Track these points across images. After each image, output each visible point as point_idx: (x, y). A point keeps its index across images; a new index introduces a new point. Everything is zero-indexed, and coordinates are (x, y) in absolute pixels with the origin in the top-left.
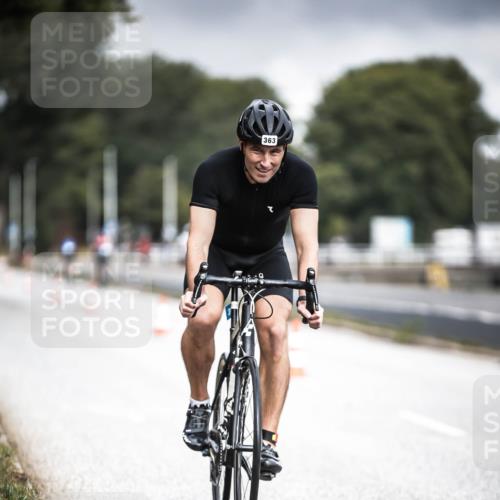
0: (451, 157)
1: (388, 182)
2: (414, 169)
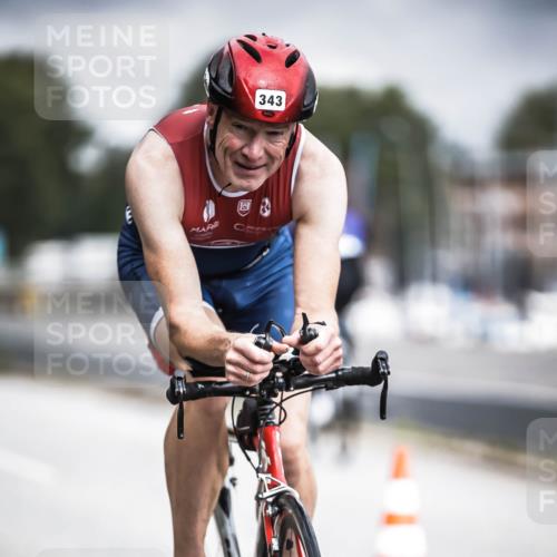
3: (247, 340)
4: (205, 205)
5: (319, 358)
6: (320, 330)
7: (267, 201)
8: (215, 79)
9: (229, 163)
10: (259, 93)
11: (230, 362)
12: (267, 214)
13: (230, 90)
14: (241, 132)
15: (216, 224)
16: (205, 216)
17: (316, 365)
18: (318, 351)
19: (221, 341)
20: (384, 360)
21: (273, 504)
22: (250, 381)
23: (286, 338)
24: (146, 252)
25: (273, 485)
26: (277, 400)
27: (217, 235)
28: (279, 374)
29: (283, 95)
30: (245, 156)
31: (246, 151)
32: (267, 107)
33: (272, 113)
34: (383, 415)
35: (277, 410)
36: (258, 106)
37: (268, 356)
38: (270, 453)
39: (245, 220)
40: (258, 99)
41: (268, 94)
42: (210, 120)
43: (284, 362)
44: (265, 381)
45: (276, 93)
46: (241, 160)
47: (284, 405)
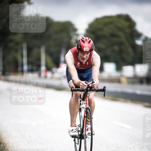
0: (127, 45)
1: (108, 52)
2: (116, 48)
3: (84, 82)
4: (78, 63)
5: (95, 86)
6: (95, 82)
7: (88, 62)
8: (78, 46)
9: (81, 58)
10: (84, 48)
11: (81, 85)
12: (88, 64)
13: (80, 47)
14: (82, 54)
15: (80, 66)
16: (78, 64)
17: (94, 87)
18: (95, 85)
19: (80, 82)
20: (105, 88)
21: (86, 109)
22: (83, 88)
23: (90, 82)
24: (69, 69)
25: (86, 106)
26: (88, 93)
27: (80, 67)
28: (89, 89)
29: (88, 48)
30: (83, 57)
31: (83, 56)
32: (86, 50)
33: (87, 51)
34: (104, 96)
35: (88, 94)
36: (84, 50)
37: (87, 85)
38: (86, 101)
39: (84, 65)
40: (84, 49)
41: (86, 48)
42: (77, 51)
43: (90, 87)
44: (86, 89)
45: (87, 48)
46: (82, 58)
47: (90, 94)
